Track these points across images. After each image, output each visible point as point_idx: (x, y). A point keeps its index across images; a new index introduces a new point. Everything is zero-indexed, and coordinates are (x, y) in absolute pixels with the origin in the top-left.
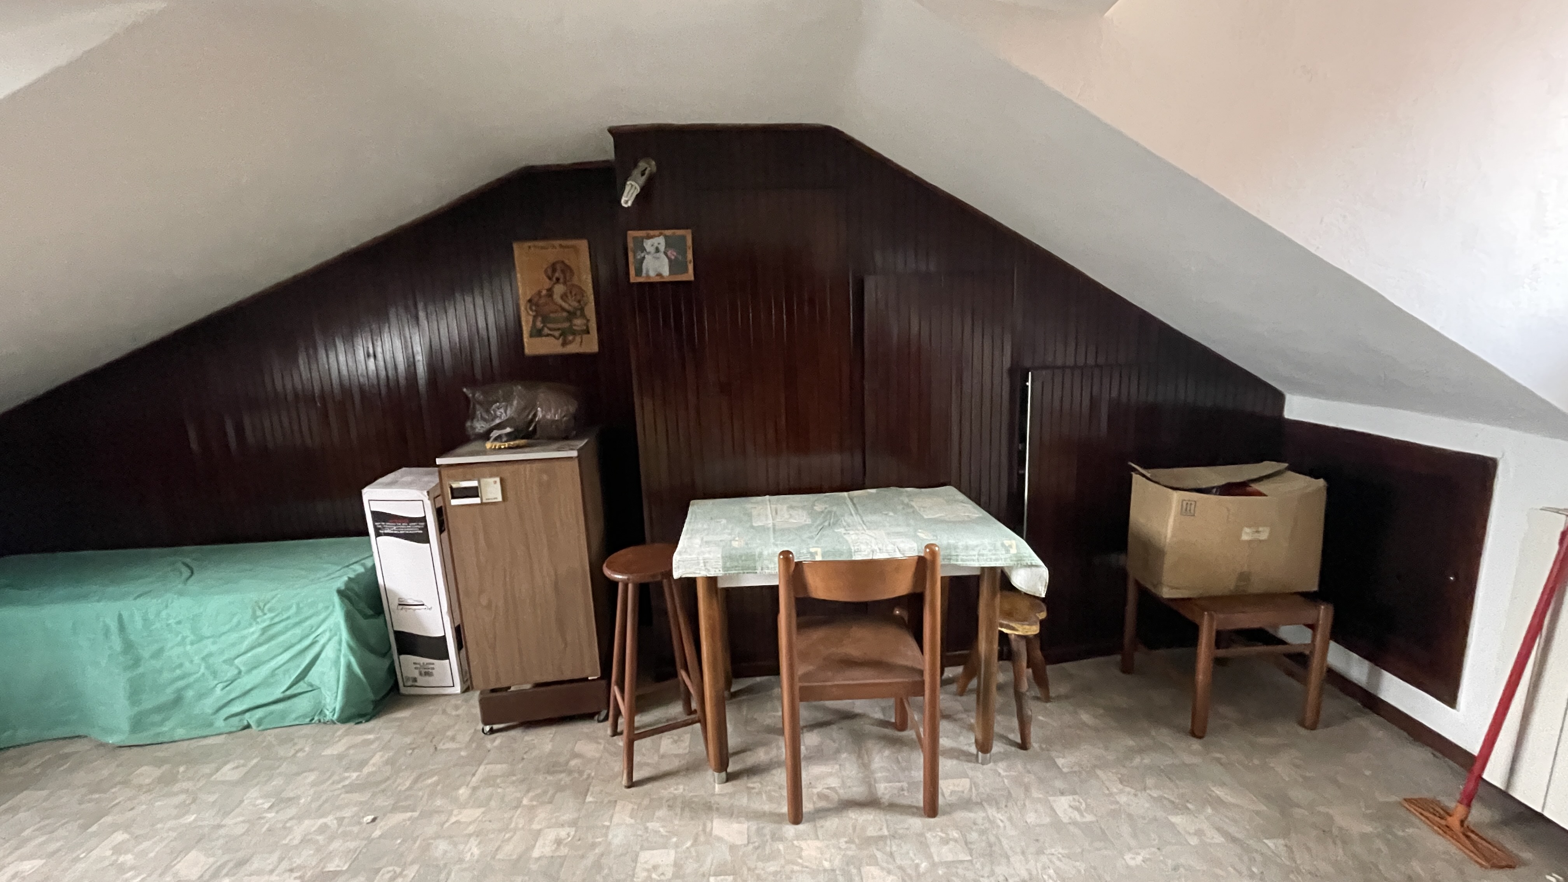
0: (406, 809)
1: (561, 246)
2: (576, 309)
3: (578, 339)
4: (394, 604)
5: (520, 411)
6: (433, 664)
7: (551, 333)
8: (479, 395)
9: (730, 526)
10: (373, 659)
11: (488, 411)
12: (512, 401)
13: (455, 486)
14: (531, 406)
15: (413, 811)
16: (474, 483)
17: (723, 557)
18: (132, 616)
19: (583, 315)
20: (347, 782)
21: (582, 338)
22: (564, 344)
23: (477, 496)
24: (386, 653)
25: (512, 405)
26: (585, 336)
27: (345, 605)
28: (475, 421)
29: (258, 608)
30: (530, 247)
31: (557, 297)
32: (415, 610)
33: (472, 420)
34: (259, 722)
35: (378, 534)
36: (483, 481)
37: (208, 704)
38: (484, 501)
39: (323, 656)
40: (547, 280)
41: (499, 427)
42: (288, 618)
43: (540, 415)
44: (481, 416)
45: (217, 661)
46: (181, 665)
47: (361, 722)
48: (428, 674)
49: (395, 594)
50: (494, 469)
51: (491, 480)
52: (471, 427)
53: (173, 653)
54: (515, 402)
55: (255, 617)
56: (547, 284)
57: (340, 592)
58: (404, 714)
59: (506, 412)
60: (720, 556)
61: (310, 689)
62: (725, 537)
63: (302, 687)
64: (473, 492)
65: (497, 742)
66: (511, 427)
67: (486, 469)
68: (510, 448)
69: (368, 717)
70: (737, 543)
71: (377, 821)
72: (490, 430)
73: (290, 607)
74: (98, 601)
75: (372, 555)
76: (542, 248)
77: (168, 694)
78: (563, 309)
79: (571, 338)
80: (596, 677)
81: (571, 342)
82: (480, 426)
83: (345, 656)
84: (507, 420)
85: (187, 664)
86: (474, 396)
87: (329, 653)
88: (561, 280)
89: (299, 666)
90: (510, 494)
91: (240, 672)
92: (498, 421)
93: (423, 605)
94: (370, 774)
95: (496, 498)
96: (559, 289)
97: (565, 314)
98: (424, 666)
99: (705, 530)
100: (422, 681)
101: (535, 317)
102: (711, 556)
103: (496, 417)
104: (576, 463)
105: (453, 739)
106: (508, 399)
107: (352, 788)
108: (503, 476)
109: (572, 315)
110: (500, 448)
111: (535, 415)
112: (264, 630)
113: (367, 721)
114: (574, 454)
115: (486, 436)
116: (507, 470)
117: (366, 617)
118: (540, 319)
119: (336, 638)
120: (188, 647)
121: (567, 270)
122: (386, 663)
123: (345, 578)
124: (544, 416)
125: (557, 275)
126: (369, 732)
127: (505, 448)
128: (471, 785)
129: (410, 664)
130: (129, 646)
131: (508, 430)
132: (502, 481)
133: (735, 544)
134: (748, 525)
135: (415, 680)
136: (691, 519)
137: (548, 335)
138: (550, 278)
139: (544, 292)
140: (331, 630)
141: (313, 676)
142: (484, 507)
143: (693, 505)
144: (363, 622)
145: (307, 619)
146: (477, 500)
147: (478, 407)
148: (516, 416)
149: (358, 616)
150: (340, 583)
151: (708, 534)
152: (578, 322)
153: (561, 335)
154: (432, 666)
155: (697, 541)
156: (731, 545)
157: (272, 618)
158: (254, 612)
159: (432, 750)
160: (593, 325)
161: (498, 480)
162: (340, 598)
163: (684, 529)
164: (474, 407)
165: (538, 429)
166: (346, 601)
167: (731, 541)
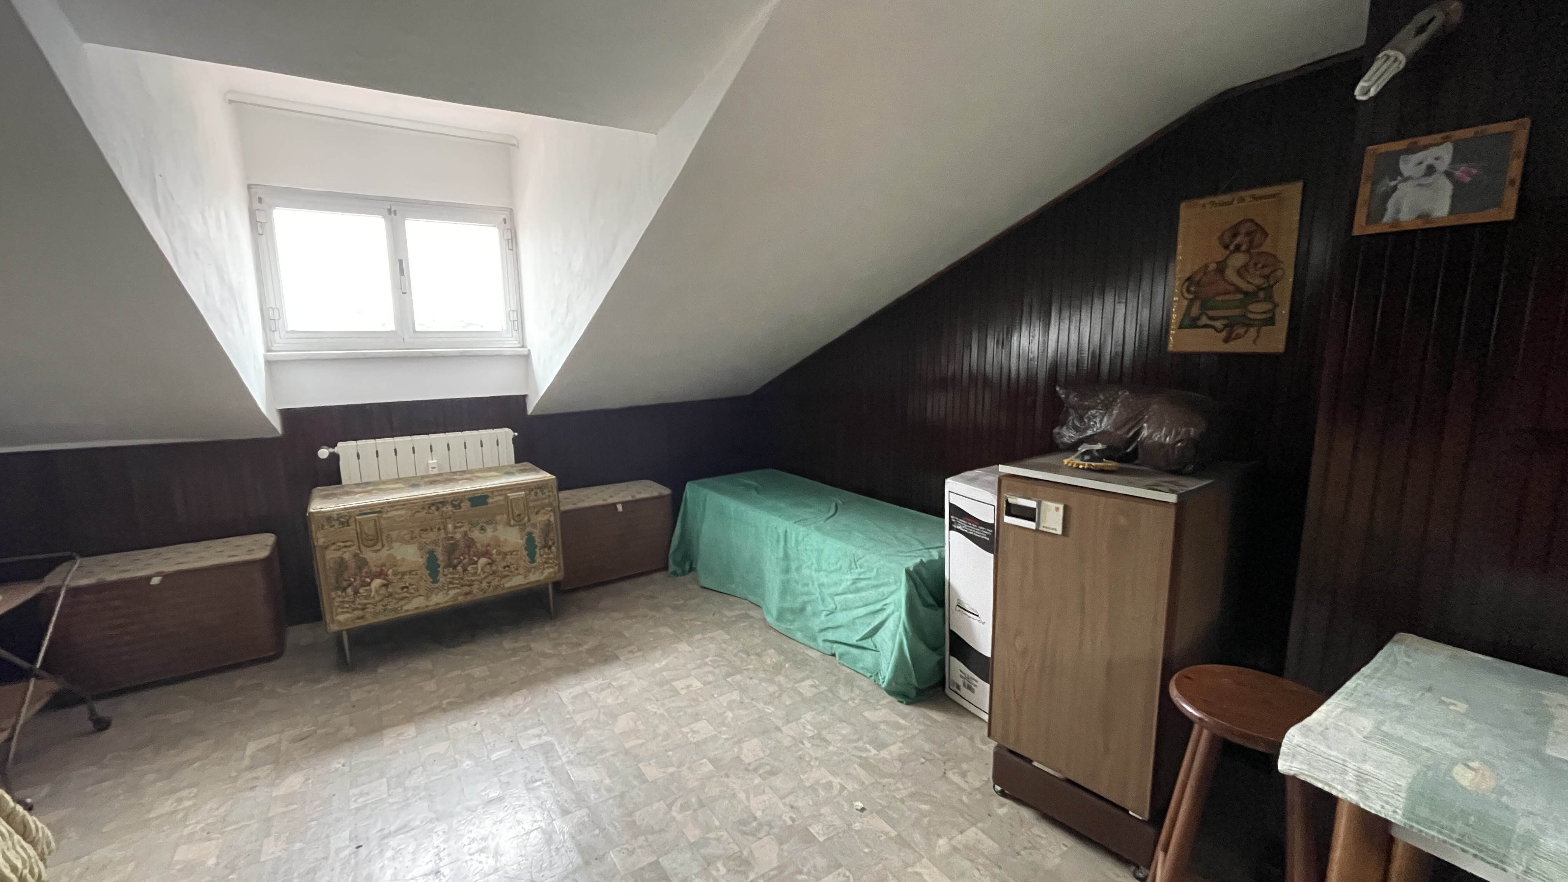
0: (890, 821)
1: (1255, 198)
2: (1260, 288)
3: (1253, 331)
4: (954, 604)
5: (1118, 426)
6: (977, 681)
7: (1212, 323)
8: (1073, 399)
9: (1471, 726)
10: (922, 648)
11: (1081, 419)
12: (1113, 410)
13: (1011, 501)
14: (1136, 420)
15: (893, 827)
16: (1032, 504)
17: (1411, 789)
18: (791, 533)
19: (1269, 299)
20: (864, 755)
21: (1258, 332)
22: (1226, 340)
23: (1033, 520)
24: (937, 648)
25: (1111, 415)
26: (1265, 329)
27: (909, 585)
28: (1064, 428)
29: (854, 561)
30: (1204, 206)
31: (1231, 274)
32: (969, 617)
33: (1062, 426)
34: (841, 655)
35: (951, 528)
36: (1045, 503)
37: (816, 623)
38: (1041, 528)
39: (887, 624)
40: (1221, 249)
41: (1091, 440)
42: (869, 579)
43: (1145, 433)
44: (1073, 423)
45: (826, 591)
46: (807, 585)
47: (902, 702)
48: (969, 688)
49: (956, 593)
50: (1061, 492)
51: (1052, 505)
52: (1059, 433)
53: (806, 572)
54: (1115, 412)
55: (850, 568)
56: (1220, 254)
57: (908, 572)
58: (937, 716)
59: (1101, 422)
60: (1403, 783)
61: (874, 648)
62: (1443, 746)
63: (867, 643)
64: (1029, 514)
65: (1002, 811)
66: (1103, 444)
67: (1051, 490)
68: (1089, 469)
69: (909, 700)
70: (1470, 775)
71: (865, 813)
72: (1080, 442)
73: (871, 570)
74: (780, 517)
75: (943, 547)
76: (1222, 204)
77: (797, 604)
78: (1238, 290)
79: (1241, 331)
80: (1140, 818)
81: (1238, 337)
82: (1068, 435)
83: (900, 635)
84: (1100, 433)
85: (811, 586)
86: (1067, 397)
87: (890, 625)
88: (1244, 247)
89: (870, 624)
90: (1073, 531)
91: (836, 608)
92: (1089, 432)
93: (977, 616)
94: (884, 761)
95: (1056, 530)
96: (1239, 260)
97: (1240, 296)
98: (968, 678)
99: (1397, 706)
100: (964, 691)
101: (1191, 301)
102: (1382, 774)
103: (1089, 427)
104: (1172, 512)
105: (963, 775)
106: (1107, 407)
107: (865, 764)
108: (1070, 504)
109: (1249, 297)
110: (1078, 468)
111: (1138, 433)
112: (855, 581)
113: (908, 704)
114: (1172, 498)
115: (1072, 448)
116: (1075, 497)
117: (926, 605)
118: (1197, 304)
119: (897, 614)
120: (813, 573)
121: (1257, 231)
122: (936, 658)
123: (918, 560)
124: (1150, 436)
125: (1238, 240)
126: (904, 717)
127: (1083, 468)
128: (953, 842)
129: (957, 668)
130: (786, 557)
131: (1099, 446)
132: (1066, 508)
133: (1464, 777)
134: (1528, 744)
135: (958, 687)
136: (1377, 670)
137: (1206, 326)
138: (1226, 247)
139: (1213, 266)
140: (895, 604)
141: (878, 637)
142: (1040, 536)
143: (1401, 642)
144: (922, 610)
145: (883, 585)
146: (1031, 525)
147: (1071, 411)
148: (1112, 430)
149: (918, 602)
150: (911, 564)
151: (1400, 720)
152: (1258, 309)
153: (1225, 326)
154: (976, 683)
155: (1366, 723)
156: (1450, 770)
157: (860, 574)
158: (851, 565)
159: (941, 774)
160: (1283, 312)
161: (1061, 507)
162: (907, 577)
163: (1350, 684)
164: (1067, 412)
165: (1140, 451)
166: (912, 584)
167: (1454, 763)
